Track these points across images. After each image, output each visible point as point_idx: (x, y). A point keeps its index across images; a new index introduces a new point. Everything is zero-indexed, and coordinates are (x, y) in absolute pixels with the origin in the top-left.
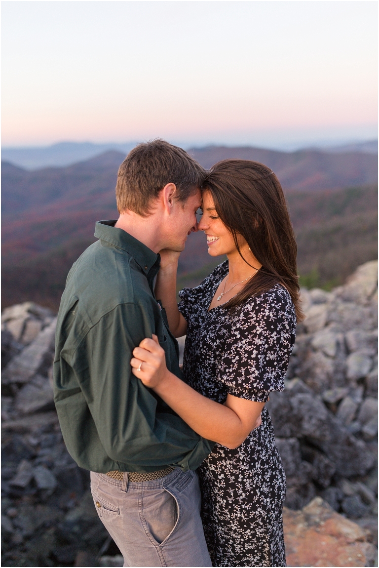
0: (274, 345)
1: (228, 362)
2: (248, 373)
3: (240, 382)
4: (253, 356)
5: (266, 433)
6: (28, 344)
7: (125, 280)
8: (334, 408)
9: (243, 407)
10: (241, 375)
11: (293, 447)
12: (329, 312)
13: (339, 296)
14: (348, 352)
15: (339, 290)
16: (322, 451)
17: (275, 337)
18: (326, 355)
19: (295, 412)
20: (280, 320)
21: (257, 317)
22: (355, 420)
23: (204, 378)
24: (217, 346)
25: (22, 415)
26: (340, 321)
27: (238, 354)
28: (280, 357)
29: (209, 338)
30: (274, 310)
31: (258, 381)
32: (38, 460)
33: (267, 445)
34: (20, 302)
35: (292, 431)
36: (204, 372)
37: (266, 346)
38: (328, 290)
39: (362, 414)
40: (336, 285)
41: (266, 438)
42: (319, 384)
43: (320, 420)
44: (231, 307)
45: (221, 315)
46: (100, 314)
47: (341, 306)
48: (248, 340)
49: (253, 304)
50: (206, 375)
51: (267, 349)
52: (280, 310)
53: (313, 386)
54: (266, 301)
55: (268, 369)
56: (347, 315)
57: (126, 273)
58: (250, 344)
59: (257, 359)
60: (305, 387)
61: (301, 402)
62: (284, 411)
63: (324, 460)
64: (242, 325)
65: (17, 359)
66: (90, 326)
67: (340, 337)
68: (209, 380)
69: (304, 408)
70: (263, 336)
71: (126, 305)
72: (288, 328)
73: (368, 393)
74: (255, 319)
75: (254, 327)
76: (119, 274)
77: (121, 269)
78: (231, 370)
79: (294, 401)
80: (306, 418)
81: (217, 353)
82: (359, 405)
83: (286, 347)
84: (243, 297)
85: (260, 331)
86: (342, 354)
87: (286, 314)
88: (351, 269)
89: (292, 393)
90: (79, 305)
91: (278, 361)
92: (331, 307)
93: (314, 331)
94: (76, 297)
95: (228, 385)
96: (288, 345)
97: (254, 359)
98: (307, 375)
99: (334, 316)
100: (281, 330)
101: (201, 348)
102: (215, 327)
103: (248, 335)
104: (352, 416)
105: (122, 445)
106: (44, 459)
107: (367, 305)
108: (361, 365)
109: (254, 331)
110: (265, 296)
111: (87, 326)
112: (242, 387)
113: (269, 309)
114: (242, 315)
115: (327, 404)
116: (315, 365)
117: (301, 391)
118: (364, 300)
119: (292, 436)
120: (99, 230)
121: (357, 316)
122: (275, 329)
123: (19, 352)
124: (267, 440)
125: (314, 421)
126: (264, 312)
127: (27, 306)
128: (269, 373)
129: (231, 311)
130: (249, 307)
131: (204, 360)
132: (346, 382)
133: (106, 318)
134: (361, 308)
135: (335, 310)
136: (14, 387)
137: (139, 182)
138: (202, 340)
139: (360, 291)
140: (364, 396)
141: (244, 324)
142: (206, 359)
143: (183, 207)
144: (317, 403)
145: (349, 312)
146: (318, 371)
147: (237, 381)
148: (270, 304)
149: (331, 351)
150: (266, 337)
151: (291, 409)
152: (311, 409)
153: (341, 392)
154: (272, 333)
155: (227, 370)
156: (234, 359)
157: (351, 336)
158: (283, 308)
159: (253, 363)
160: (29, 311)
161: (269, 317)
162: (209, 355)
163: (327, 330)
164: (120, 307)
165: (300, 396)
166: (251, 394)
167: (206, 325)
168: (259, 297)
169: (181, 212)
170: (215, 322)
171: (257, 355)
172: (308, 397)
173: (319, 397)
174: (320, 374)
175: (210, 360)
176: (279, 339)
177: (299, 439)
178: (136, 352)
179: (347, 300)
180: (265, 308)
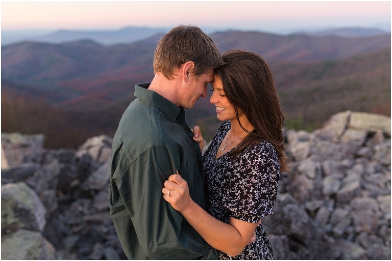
0: (265, 183)
1: (233, 195)
2: (247, 203)
3: (240, 209)
4: (251, 191)
5: (260, 244)
6: (102, 164)
7: (156, 129)
8: (313, 214)
9: (243, 226)
10: (242, 204)
11: (284, 241)
12: (311, 147)
13: (318, 136)
14: (324, 175)
15: (318, 132)
16: (304, 245)
17: (266, 177)
18: (308, 177)
19: (286, 217)
20: (269, 165)
21: (252, 163)
22: (328, 223)
23: (215, 206)
24: (224, 184)
25: (98, 212)
26: (318, 154)
27: (240, 189)
28: (270, 191)
29: (218, 178)
30: (264, 157)
31: (253, 209)
32: (107, 243)
33: (261, 254)
34: (97, 135)
35: (283, 230)
36: (214, 202)
37: (260, 184)
38: (311, 131)
39: (333, 220)
40: (315, 128)
41: (260, 248)
42: (303, 197)
43: (303, 223)
44: (233, 155)
45: (226, 161)
46: (138, 154)
47: (320, 143)
48: (246, 179)
49: (249, 153)
50: (216, 205)
51: (261, 186)
52: (269, 157)
53: (298, 199)
54: (258, 151)
55: (263, 200)
56: (323, 150)
57: (157, 123)
58: (248, 182)
59: (253, 194)
60: (293, 200)
61: (290, 210)
62: (278, 216)
63: (305, 250)
64: (241, 169)
65: (95, 174)
66: (131, 162)
67: (318, 165)
68: (218, 208)
69: (292, 214)
70: (258, 177)
71: (157, 148)
72: (275, 170)
73: (337, 204)
74: (251, 164)
75: (250, 170)
76: (152, 124)
77: (154, 121)
78: (235, 201)
79: (286, 209)
80: (294, 221)
81: (224, 189)
82: (331, 213)
83: (274, 184)
84: (242, 148)
85: (255, 173)
86: (319, 177)
87: (273, 160)
88: (326, 117)
89: (284, 204)
90: (123, 147)
91: (269, 194)
92: (312, 144)
93: (300, 160)
94: (122, 141)
95: (232, 210)
96: (275, 183)
97: (251, 193)
98: (294, 191)
99: (314, 150)
100: (269, 171)
101: (212, 185)
102: (222, 170)
103: (246, 176)
104: (326, 220)
105: (156, 247)
106: (112, 242)
107: (338, 143)
108: (333, 185)
109: (251, 173)
110: (257, 148)
111: (129, 162)
112: (241, 212)
113: (261, 157)
114: (241, 161)
115: (308, 211)
116: (300, 184)
117: (290, 202)
118: (335, 139)
119: (283, 234)
120: (138, 91)
121: (330, 150)
122: (265, 172)
123: (96, 169)
124: (261, 250)
125: (299, 224)
126: (257, 159)
127: (102, 138)
128: (263, 203)
129: (233, 158)
130: (246, 156)
131: (214, 194)
132: (322, 196)
133: (142, 156)
134: (334, 145)
135: (315, 146)
136: (93, 193)
137: (170, 54)
138: (213, 180)
139: (333, 133)
140: (335, 207)
141: (243, 168)
142: (216, 193)
143: (197, 80)
144: (302, 211)
145: (325, 147)
146: (302, 188)
147: (238, 208)
148: (261, 153)
149: (312, 175)
150: (259, 178)
151: (283, 215)
152: (298, 215)
153: (318, 203)
154: (263, 175)
155: (232, 201)
156: (237, 192)
157: (326, 164)
158: (270, 156)
159: (250, 196)
160: (104, 141)
161: (261, 163)
162: (218, 190)
163: (309, 160)
164: (152, 149)
165: (290, 206)
166: (248, 217)
167: (216, 168)
168: (253, 148)
169: (194, 83)
170: (222, 166)
171: (253, 190)
172: (295, 207)
173: (303, 207)
174: (304, 190)
175: (218, 194)
176: (268, 178)
177: (288, 236)
178: (166, 183)
179: (323, 139)
180: (258, 156)
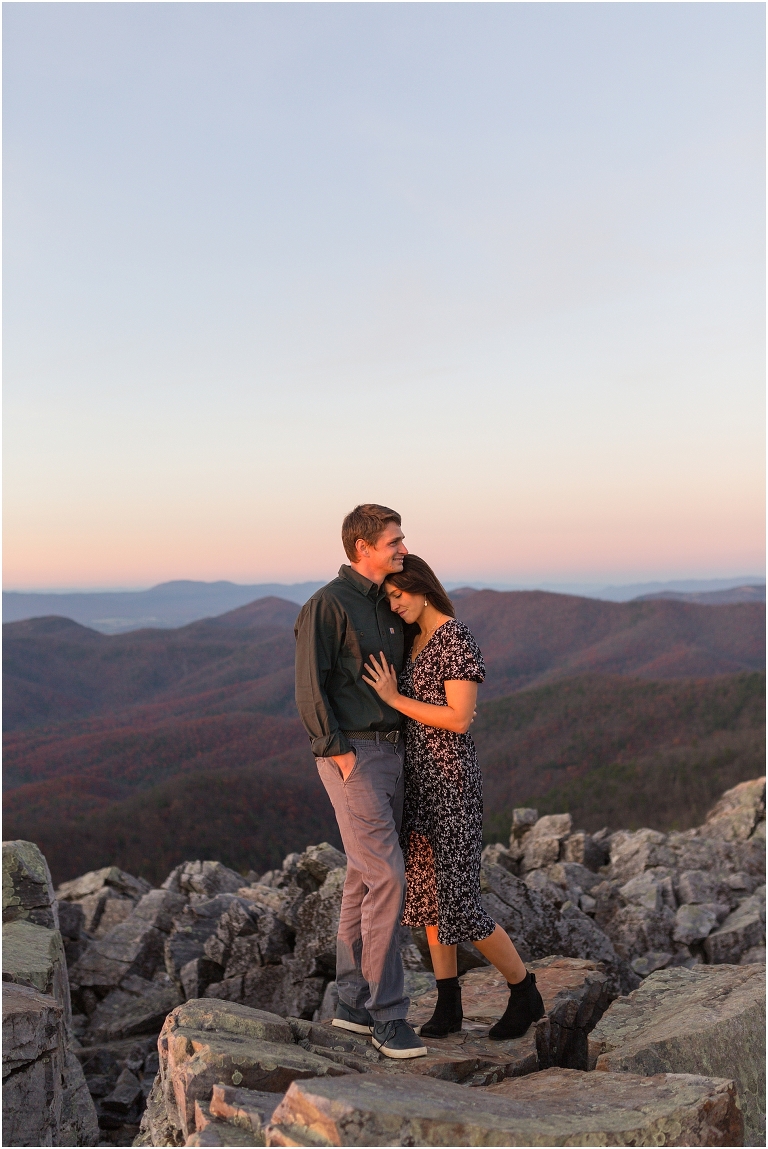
4: (453, 659)
14: (678, 903)
15: (691, 832)
25: (105, 1038)
58: (449, 652)
59: (456, 660)
127: (104, 873)
139: (728, 830)
159: (454, 664)
160: (107, 883)
